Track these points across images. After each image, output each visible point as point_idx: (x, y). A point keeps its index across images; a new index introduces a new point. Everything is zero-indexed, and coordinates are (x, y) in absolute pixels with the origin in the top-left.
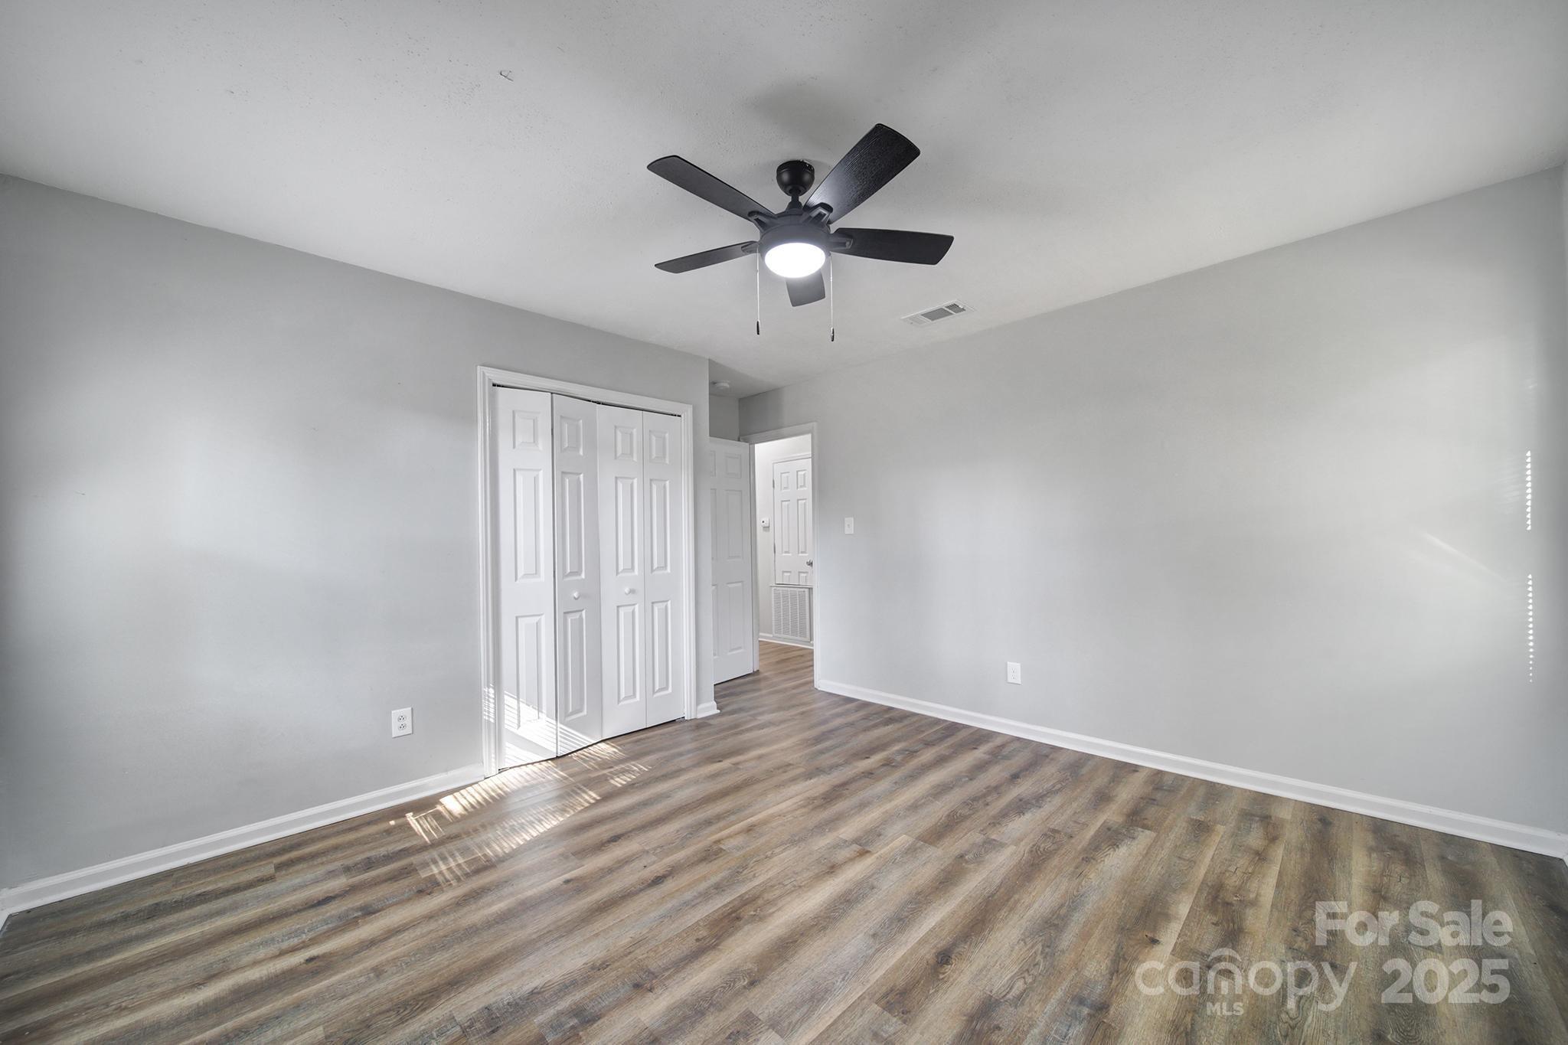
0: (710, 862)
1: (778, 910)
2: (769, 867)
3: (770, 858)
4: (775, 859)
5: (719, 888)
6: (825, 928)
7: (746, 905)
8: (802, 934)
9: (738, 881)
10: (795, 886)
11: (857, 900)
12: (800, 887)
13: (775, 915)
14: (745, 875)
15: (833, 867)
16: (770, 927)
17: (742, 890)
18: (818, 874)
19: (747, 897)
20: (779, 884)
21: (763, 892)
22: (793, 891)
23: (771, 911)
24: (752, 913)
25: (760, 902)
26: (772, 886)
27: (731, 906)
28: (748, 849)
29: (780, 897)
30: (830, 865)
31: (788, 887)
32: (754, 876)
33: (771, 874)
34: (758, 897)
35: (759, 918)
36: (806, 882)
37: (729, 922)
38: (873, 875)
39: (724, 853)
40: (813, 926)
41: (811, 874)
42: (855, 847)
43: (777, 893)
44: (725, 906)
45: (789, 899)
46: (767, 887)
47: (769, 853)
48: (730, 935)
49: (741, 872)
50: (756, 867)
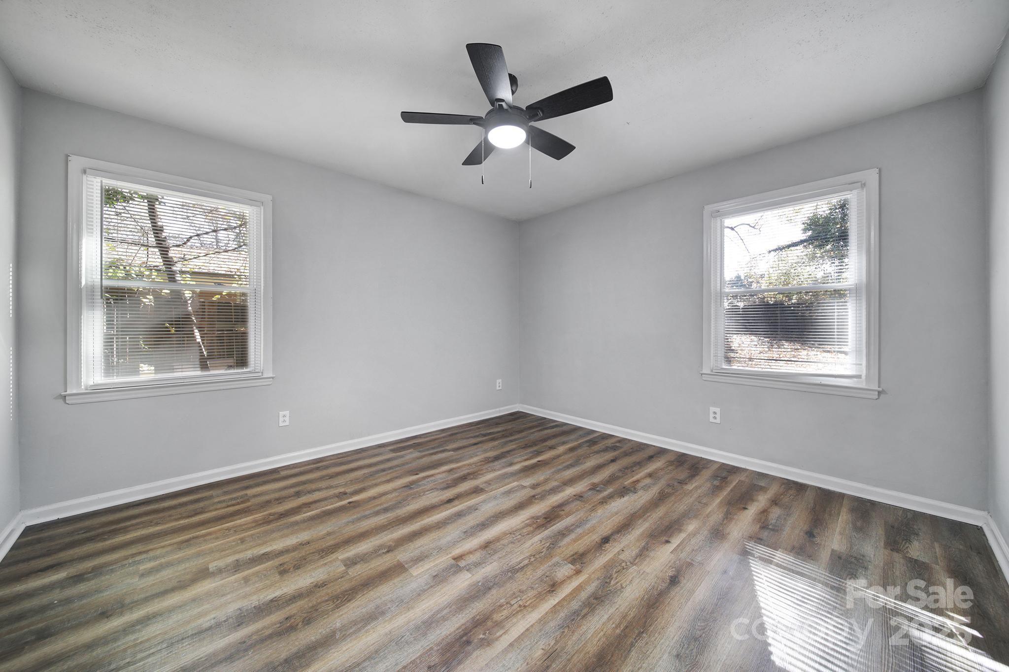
0: (576, 553)
1: (523, 522)
2: (531, 547)
3: (531, 555)
4: (527, 555)
5: (562, 534)
6: (500, 513)
7: (543, 524)
8: (512, 511)
9: (551, 538)
10: (514, 534)
11: (478, 525)
12: (511, 534)
13: (526, 519)
14: (547, 542)
15: (486, 547)
16: (528, 514)
17: (547, 532)
18: (497, 542)
19: (543, 529)
20: (523, 536)
21: (533, 532)
22: (515, 531)
23: (528, 521)
24: (539, 520)
25: (535, 526)
26: (528, 534)
27: (551, 524)
28: (550, 563)
29: (523, 528)
30: (487, 549)
31: (519, 533)
32: (541, 541)
33: (529, 543)
34: (536, 528)
35: (534, 518)
36: (507, 536)
37: (550, 517)
38: (461, 541)
39: (569, 560)
40: (506, 514)
41: (501, 542)
42: (462, 564)
43: (525, 531)
44: (554, 525)
45: (518, 527)
46: (531, 534)
47: (533, 559)
48: (548, 511)
49: (550, 544)
50: (541, 548)
